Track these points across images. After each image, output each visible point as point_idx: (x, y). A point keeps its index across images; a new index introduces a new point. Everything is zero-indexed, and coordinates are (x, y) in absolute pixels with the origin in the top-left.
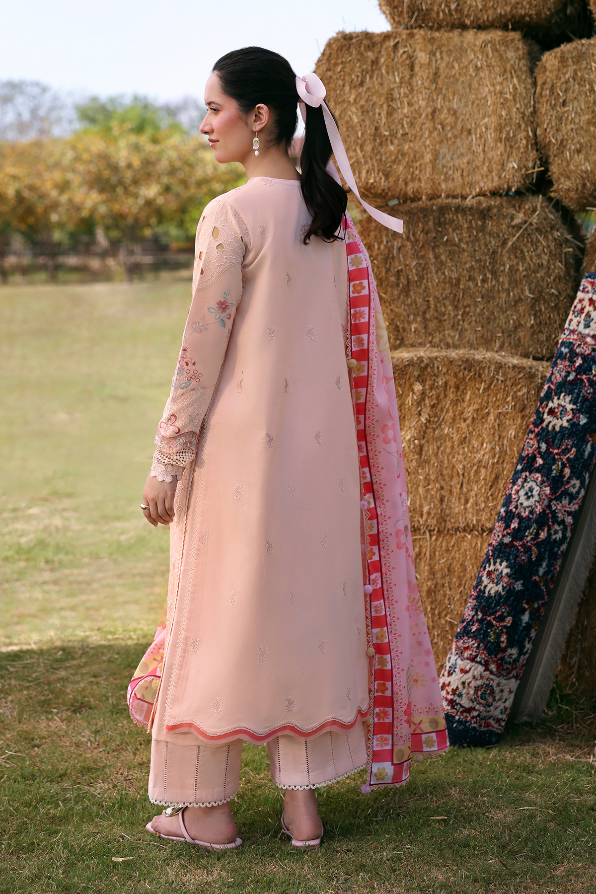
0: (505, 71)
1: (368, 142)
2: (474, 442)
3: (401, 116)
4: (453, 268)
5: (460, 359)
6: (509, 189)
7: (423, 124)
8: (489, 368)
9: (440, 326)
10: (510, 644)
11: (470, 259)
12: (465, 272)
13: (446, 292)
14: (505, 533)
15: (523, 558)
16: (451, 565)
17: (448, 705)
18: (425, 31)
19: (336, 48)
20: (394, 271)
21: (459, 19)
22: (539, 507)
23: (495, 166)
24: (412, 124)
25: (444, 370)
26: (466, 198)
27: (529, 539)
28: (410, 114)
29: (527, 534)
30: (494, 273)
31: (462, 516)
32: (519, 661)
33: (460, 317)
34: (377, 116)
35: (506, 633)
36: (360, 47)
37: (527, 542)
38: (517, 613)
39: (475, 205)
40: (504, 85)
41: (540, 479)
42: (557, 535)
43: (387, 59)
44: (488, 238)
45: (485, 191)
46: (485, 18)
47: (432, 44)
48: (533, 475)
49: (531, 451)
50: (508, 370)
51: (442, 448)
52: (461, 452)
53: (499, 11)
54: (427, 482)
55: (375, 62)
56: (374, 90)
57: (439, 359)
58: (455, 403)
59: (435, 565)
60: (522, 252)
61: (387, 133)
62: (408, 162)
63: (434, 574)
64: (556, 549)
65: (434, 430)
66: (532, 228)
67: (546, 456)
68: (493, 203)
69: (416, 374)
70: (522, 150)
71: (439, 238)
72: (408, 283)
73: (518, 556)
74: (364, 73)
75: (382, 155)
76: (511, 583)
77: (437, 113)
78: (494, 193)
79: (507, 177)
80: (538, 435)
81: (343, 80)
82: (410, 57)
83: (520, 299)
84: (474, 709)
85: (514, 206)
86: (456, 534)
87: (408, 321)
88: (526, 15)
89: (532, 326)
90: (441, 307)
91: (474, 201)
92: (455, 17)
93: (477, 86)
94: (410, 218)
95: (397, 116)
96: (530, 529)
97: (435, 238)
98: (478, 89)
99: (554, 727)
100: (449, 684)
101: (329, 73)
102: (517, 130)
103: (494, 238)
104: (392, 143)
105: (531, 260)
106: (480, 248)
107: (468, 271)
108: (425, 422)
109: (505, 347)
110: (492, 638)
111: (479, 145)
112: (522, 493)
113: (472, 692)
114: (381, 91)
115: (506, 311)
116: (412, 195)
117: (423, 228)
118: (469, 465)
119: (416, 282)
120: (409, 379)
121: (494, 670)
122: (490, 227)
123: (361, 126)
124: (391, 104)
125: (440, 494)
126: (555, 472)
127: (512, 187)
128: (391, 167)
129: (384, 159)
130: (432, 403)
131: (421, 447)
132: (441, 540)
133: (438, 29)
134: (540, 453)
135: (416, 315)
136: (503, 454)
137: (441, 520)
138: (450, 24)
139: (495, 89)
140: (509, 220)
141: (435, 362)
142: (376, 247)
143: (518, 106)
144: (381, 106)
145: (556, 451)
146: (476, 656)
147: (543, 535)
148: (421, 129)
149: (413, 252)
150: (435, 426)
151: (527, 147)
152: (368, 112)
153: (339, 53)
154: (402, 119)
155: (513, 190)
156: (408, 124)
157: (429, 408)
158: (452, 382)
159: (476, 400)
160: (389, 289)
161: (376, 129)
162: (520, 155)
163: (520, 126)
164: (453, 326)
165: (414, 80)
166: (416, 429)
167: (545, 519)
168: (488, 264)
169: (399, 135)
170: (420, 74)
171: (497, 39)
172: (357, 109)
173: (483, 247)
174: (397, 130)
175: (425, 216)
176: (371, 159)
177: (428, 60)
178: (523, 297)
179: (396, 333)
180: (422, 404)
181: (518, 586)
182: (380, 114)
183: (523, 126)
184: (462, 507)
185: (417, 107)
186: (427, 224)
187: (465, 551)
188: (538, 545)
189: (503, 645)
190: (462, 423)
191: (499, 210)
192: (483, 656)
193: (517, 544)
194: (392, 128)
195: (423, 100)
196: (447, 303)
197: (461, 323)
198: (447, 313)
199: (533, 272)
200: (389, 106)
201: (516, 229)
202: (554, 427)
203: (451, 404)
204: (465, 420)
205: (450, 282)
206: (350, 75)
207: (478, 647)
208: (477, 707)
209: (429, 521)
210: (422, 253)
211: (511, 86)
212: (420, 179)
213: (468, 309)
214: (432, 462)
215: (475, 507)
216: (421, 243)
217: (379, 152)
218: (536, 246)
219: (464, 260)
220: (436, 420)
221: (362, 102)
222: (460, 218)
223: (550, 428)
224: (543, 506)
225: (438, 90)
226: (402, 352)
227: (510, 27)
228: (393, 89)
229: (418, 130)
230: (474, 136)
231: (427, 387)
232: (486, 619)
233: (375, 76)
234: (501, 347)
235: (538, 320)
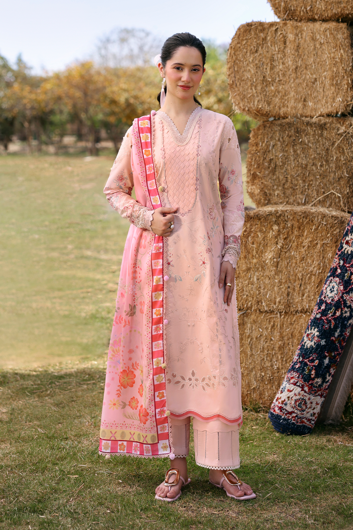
0: (336, 46)
1: (259, 85)
2: (309, 260)
3: (278, 70)
4: (304, 158)
5: (300, 212)
6: (337, 113)
7: (290, 75)
8: (318, 217)
9: (293, 193)
10: (317, 376)
11: (314, 153)
12: (311, 160)
13: (299, 172)
14: (318, 312)
15: (326, 326)
16: (293, 332)
17: (279, 410)
18: (293, 22)
19: (243, 31)
20: (268, 159)
21: (312, 15)
22: (337, 297)
23: (329, 100)
24: (284, 75)
25: (291, 218)
26: (313, 118)
27: (330, 315)
28: (283, 69)
29: (329, 313)
30: (327, 161)
31: (300, 303)
32: (322, 386)
33: (306, 187)
34: (265, 70)
35: (315, 369)
36: (256, 31)
37: (329, 317)
38: (321, 358)
39: (317, 121)
40: (336, 54)
41: (338, 281)
42: (346, 314)
43: (271, 37)
44: (324, 140)
45: (324, 114)
46: (326, 15)
47: (297, 29)
48: (335, 279)
49: (335, 265)
50: (328, 219)
51: (290, 264)
52: (301, 266)
53: (334, 11)
54: (280, 284)
55: (265, 39)
56: (263, 55)
57: (288, 212)
58: (298, 237)
59: (284, 332)
60: (343, 149)
61: (270, 80)
62: (281, 96)
63: (283, 338)
64: (346, 322)
65: (286, 252)
66: (349, 135)
67: (343, 268)
68: (327, 121)
69: (274, 220)
70: (345, 91)
71: (297, 140)
72: (276, 166)
73: (323, 325)
74: (258, 45)
75: (266, 92)
76: (319, 341)
77: (298, 69)
78: (329, 115)
79: (336, 106)
80: (339, 255)
81: (247, 49)
82: (284, 37)
83: (341, 177)
84: (294, 412)
85: (340, 123)
86: (296, 315)
87: (273, 190)
88: (349, 13)
89: (348, 193)
90: (295, 181)
91: (317, 119)
92: (310, 14)
93: (321, 54)
94: (281, 128)
95: (276, 70)
96: (331, 310)
97: (294, 140)
98: (321, 56)
99: (346, 427)
100: (280, 398)
101: (239, 45)
102: (342, 79)
103: (327, 140)
104: (273, 85)
105: (348, 154)
106: (320, 146)
107: (313, 160)
108: (280, 248)
109: (332, 205)
110: (306, 372)
111: (321, 88)
112: (328, 289)
113: (293, 402)
114: (267, 56)
115: (334, 184)
116: (283, 115)
117: (288, 134)
118: (305, 274)
119: (281, 166)
120: (270, 222)
121: (307, 390)
122: (325, 134)
123: (255, 75)
124: (273, 63)
125: (288, 291)
126: (346, 277)
127: (339, 112)
128: (271, 99)
129: (268, 94)
130: (284, 237)
131: (278, 263)
132: (287, 317)
133: (300, 21)
134: (339, 266)
135: (278, 186)
136: (325, 267)
137: (287, 306)
138: (307, 19)
139: (331, 56)
140: (336, 131)
141: (286, 213)
142: (260, 145)
143: (343, 65)
144: (267, 64)
145: (348, 265)
146: (297, 382)
147: (338, 314)
148: (289, 78)
149: (281, 148)
150: (286, 251)
151: (347, 89)
152: (260, 67)
153: (245, 33)
154: (279, 72)
155: (340, 113)
156: (282, 75)
157: (283, 240)
158: (296, 224)
159: (310, 236)
160: (263, 170)
161: (264, 77)
162: (344, 94)
163: (344, 77)
164: (302, 192)
165: (286, 49)
166: (274, 252)
167: (339, 304)
168: (324, 156)
169: (277, 81)
170: (289, 46)
171: (333, 27)
172: (254, 66)
173: (321, 146)
174: (276, 78)
175: (289, 127)
176: (261, 94)
177: (294, 39)
178: (343, 176)
179: (265, 196)
180: (278, 237)
181: (323, 342)
182: (266, 69)
183: (346, 77)
184: (300, 298)
185: (287, 65)
186: (291, 132)
187: (302, 324)
188: (335, 319)
189: (312, 376)
190: (302, 249)
191: (331, 125)
192: (301, 382)
193: (323, 318)
194: (273, 77)
195: (291, 61)
196: (299, 179)
197: (307, 190)
198: (298, 184)
199: (349, 161)
200: (271, 64)
201: (340, 136)
202: (348, 252)
203: (296, 237)
204: (304, 247)
205: (302, 167)
206: (250, 46)
207: (298, 377)
208: (296, 411)
209: (279, 306)
210: (287, 149)
211: (339, 54)
212: (287, 106)
213: (311, 182)
214: (284, 272)
215: (308, 298)
216: (287, 143)
217: (265, 90)
218: (351, 146)
219: (310, 154)
220: (287, 247)
221: (257, 62)
222: (309, 129)
223: (346, 252)
224: (339, 297)
225: (299, 56)
226: (268, 207)
227: (340, 20)
228: (274, 55)
229: (288, 78)
230: (318, 82)
231: (281, 227)
232: (304, 361)
233: (264, 47)
234: (330, 206)
235: (351, 190)
